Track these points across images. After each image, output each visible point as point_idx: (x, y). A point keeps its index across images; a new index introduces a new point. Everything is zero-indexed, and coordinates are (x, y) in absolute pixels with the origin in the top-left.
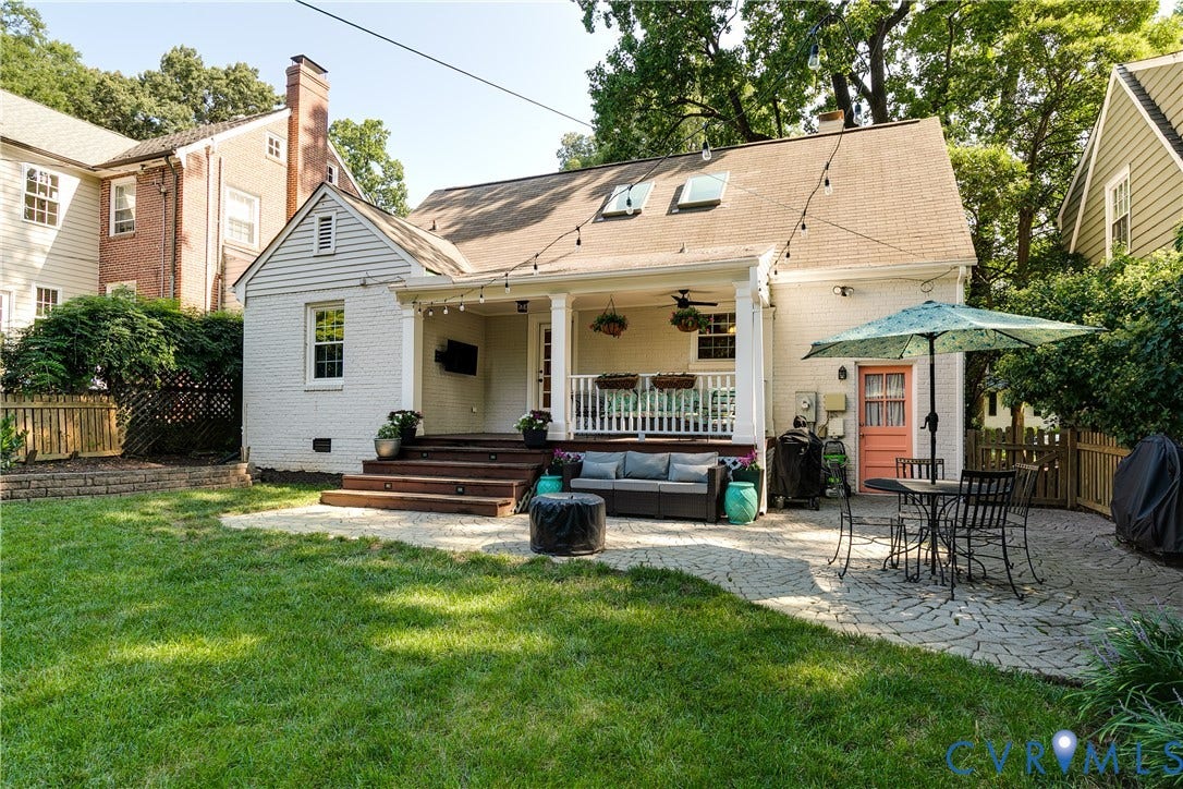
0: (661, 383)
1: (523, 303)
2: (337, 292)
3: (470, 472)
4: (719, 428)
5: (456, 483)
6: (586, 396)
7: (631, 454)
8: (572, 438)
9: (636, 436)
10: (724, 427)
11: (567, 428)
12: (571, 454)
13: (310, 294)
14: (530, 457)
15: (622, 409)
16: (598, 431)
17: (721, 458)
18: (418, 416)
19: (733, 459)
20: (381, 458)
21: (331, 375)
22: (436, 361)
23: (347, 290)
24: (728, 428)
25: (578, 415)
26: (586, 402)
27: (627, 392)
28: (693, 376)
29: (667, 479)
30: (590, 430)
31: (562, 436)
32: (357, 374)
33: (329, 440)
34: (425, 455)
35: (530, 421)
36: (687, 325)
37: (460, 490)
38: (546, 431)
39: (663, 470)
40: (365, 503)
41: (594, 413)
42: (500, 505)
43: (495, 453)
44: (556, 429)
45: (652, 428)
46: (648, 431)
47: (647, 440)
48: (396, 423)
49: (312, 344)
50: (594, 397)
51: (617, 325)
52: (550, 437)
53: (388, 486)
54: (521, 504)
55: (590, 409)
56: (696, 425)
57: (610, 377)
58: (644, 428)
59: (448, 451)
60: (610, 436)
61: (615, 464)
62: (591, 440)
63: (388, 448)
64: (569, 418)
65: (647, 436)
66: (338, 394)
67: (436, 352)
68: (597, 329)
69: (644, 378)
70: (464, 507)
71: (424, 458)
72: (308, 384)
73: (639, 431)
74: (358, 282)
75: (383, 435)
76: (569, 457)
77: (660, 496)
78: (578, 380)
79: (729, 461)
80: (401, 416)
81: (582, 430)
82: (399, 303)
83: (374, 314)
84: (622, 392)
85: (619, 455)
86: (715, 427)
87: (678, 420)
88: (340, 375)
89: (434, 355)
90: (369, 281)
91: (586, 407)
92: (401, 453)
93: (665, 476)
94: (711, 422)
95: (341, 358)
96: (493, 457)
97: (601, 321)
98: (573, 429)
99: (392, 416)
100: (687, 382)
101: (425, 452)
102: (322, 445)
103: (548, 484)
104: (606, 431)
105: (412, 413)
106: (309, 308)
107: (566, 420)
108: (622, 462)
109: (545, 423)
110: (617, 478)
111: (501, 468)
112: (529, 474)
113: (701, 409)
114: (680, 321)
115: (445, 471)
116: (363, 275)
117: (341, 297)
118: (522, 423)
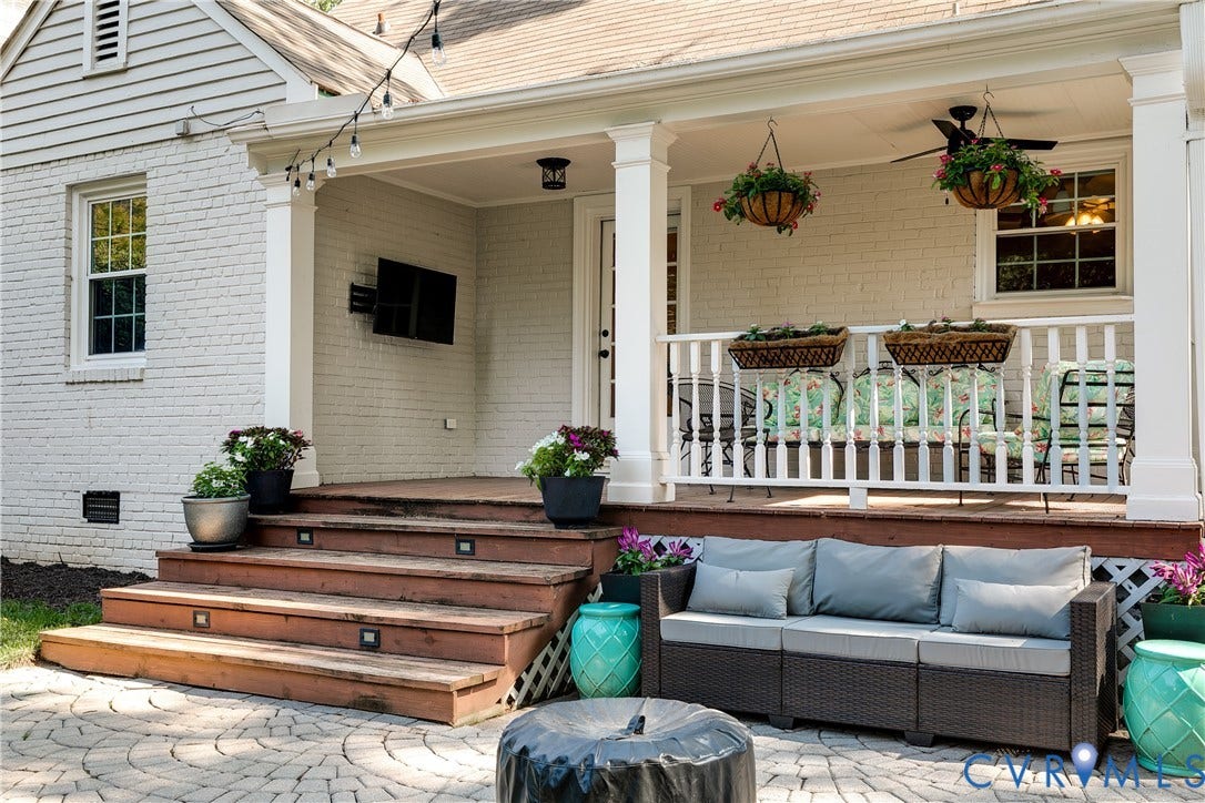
0: (911, 351)
1: (554, 165)
2: (130, 156)
3: (402, 588)
4: (1084, 471)
5: (359, 620)
6: (706, 386)
7: (827, 544)
8: (670, 496)
9: (845, 491)
10: (1098, 471)
11: (658, 471)
12: (666, 541)
13: (74, 166)
14: (556, 548)
15: (803, 420)
16: (738, 478)
17: (1099, 561)
18: (298, 442)
19: (1132, 565)
20: (199, 546)
21: (123, 346)
22: (353, 309)
23: (149, 152)
24: (1113, 471)
25: (687, 438)
26: (706, 401)
27: (814, 377)
28: (1005, 329)
29: (935, 621)
30: (717, 477)
31: (642, 492)
32: (175, 343)
33: (116, 495)
34: (305, 537)
35: (559, 456)
36: (985, 187)
37: (369, 637)
38: (601, 480)
39: (925, 595)
40: (133, 669)
41: (727, 432)
42: (464, 691)
43: (470, 538)
44: (628, 474)
45: (887, 473)
46: (875, 480)
47: (876, 501)
48: (239, 457)
49: (83, 275)
50: (727, 390)
51: (786, 197)
52: (612, 495)
53: (201, 619)
54: (528, 679)
55: (717, 422)
56: (1015, 464)
57: (768, 337)
58: (863, 473)
59: (359, 530)
60: (770, 492)
61: (786, 574)
62: (720, 503)
63: (216, 520)
64: (663, 446)
65: (872, 491)
66: (133, 389)
67: (353, 288)
68: (734, 211)
69: (864, 338)
70: (368, 691)
71: (302, 545)
72: (75, 367)
73: (851, 479)
74: (171, 131)
75: (204, 490)
76: (659, 548)
77: (919, 675)
78: (685, 346)
79: (1122, 569)
80: (250, 442)
81: (697, 477)
82: (255, 173)
83: (207, 203)
84: (802, 378)
85: (797, 549)
86: (1070, 469)
87: (962, 449)
88: (140, 345)
89: (347, 295)
90: (197, 127)
91: (706, 416)
92: (249, 534)
93: (930, 612)
94: (1057, 455)
95: (141, 307)
96: (465, 547)
97: (745, 188)
98: (673, 474)
99: (232, 444)
100: (988, 347)
101: (309, 530)
102: (102, 506)
103: (600, 628)
104: (759, 479)
105: (283, 433)
106: (76, 197)
107: (654, 450)
108: (803, 569)
109: (597, 459)
110: (791, 613)
111: (477, 580)
112: (552, 600)
113: (1027, 421)
114: (967, 175)
115: (343, 583)
116: (184, 112)
117: (139, 167)
118: (537, 459)
